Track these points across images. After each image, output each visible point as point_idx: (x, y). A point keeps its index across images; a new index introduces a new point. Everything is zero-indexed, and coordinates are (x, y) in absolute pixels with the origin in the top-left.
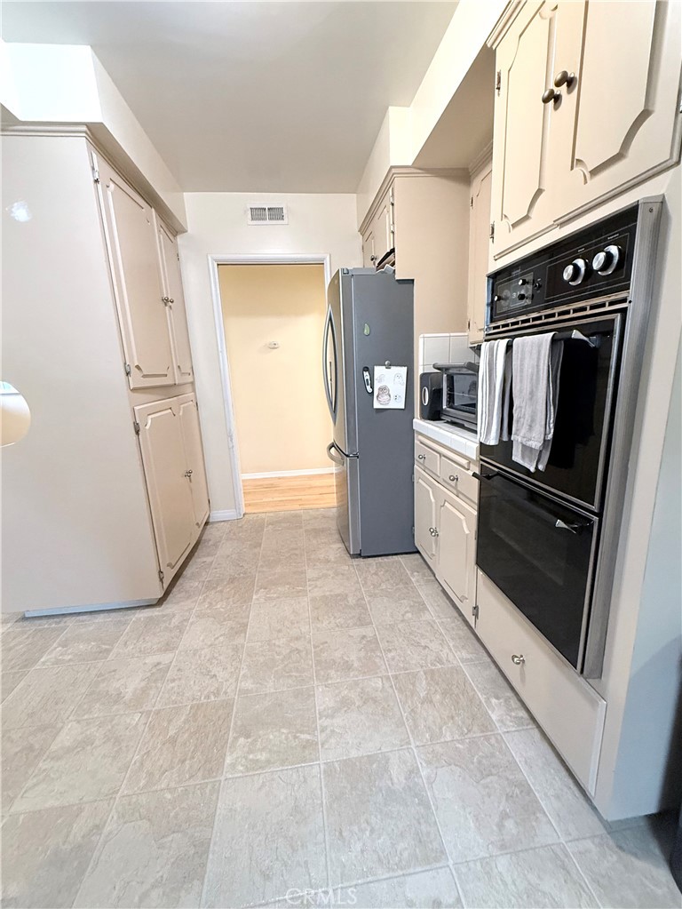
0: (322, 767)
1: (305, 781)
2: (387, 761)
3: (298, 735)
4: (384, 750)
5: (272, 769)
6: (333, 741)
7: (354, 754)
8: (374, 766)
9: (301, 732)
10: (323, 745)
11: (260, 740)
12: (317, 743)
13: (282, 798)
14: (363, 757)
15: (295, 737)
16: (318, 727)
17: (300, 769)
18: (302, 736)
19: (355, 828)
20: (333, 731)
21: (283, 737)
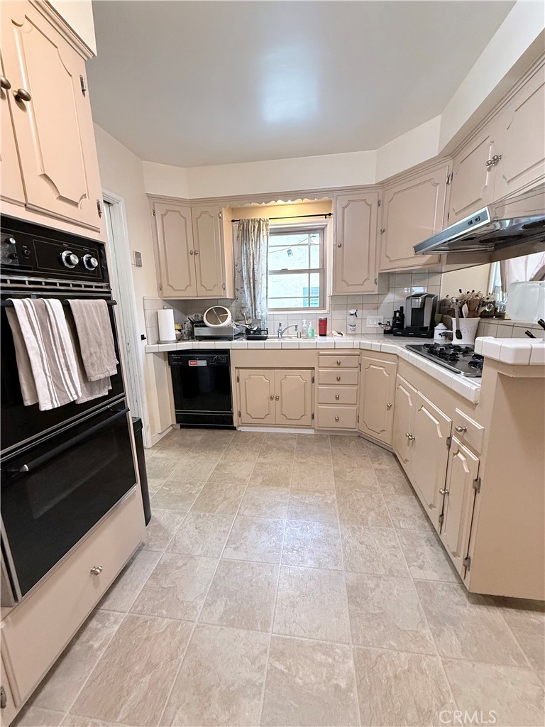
0: (271, 629)
1: (285, 622)
2: (221, 619)
3: (286, 671)
4: (218, 628)
5: (311, 641)
6: (256, 652)
7: (243, 633)
8: (232, 617)
9: (283, 673)
10: (266, 652)
11: (324, 678)
12: (270, 653)
13: (303, 615)
14: (237, 628)
15: (289, 669)
16: (265, 672)
17: (288, 632)
18: (282, 667)
19: (260, 584)
20: (253, 663)
21: (301, 674)
